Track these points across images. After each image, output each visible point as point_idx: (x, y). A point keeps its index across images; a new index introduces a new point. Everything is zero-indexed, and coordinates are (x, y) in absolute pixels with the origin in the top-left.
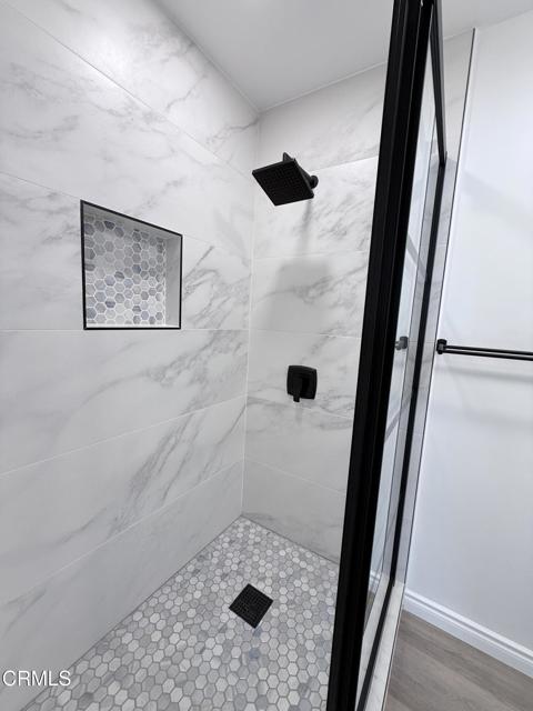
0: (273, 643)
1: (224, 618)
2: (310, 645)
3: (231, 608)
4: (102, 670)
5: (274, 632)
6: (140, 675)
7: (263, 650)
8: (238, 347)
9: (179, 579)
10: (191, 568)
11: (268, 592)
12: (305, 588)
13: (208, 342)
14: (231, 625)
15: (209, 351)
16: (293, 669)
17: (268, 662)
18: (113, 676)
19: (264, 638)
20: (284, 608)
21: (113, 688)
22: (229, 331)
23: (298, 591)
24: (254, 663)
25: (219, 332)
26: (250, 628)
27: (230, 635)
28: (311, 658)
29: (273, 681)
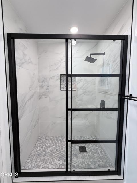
0: (80, 157)
1: (77, 147)
2: (86, 163)
3: (79, 147)
4: (60, 139)
5: (82, 156)
6: (62, 143)
7: (78, 156)
8: (92, 94)
9: (75, 137)
10: (78, 137)
11: (87, 150)
12: (95, 156)
13: (83, 93)
14: (77, 149)
15: (83, 95)
16: (79, 162)
17: (77, 158)
18: (60, 140)
19: (80, 155)
20: (87, 155)
21: (59, 141)
22: (89, 91)
23: (93, 156)
24: (75, 156)
25: (86, 91)
26: (79, 152)
27: (75, 149)
28: (84, 165)
29: (75, 160)
